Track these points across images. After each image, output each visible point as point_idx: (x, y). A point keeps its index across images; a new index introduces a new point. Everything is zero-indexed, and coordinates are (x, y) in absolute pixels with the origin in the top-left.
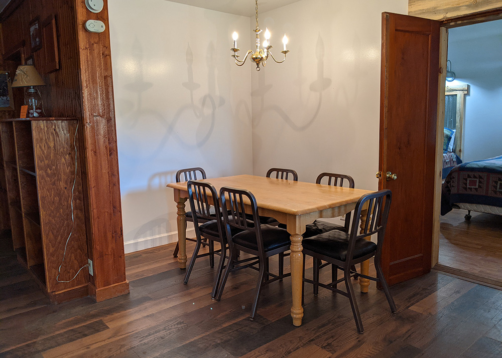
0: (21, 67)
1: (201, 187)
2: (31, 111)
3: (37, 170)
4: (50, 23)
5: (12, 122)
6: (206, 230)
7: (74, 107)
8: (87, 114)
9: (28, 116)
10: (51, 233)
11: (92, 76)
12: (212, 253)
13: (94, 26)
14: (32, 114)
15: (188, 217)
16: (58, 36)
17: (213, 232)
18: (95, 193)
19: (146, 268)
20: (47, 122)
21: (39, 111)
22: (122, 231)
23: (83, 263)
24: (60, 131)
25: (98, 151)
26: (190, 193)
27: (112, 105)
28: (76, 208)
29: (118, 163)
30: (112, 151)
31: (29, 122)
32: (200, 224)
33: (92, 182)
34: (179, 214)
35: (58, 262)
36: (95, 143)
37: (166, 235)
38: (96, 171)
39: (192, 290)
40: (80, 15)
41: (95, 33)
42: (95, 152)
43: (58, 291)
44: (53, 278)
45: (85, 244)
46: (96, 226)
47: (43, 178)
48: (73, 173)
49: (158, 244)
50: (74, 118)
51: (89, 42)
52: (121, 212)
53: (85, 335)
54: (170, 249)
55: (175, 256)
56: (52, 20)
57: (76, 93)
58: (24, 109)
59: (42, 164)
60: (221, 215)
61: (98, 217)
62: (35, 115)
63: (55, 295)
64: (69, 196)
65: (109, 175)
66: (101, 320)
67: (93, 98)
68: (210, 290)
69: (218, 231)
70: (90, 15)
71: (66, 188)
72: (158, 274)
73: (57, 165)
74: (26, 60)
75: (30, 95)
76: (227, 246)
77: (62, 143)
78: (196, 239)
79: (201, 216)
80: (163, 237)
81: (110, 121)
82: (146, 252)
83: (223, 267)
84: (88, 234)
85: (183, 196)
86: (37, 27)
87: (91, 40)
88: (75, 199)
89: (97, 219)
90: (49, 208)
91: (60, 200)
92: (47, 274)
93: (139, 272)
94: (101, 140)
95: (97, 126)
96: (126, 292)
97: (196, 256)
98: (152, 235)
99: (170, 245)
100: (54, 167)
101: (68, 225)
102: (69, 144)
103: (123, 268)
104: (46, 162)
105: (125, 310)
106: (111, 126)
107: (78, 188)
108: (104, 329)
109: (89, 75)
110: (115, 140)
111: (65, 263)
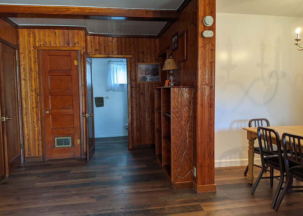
0: (167, 60)
1: (268, 132)
2: (170, 83)
3: (171, 114)
4: (183, 35)
5: (161, 89)
6: (269, 161)
7: (192, 80)
8: (199, 84)
9: (168, 86)
10: (175, 148)
11: (204, 62)
12: (272, 177)
13: (208, 34)
14: (171, 84)
15: (256, 150)
16: (187, 42)
17: (275, 163)
18: (200, 129)
19: (226, 179)
20: (178, 89)
21: (174, 83)
22: (214, 153)
23: (191, 169)
24: (184, 93)
25: (203, 105)
26: (259, 135)
27: (213, 79)
28: (189, 136)
29: (214, 112)
30: (211, 105)
31: (170, 88)
32: (265, 157)
33: (199, 123)
34: (250, 148)
35: (178, 166)
36: (202, 100)
37: (239, 160)
38: (202, 117)
39: (257, 199)
40: (200, 28)
41: (207, 38)
42: (202, 106)
43: (177, 182)
44: (175, 174)
45: (193, 158)
46: (200, 148)
47: (174, 118)
48: (189, 116)
49: (233, 165)
50: (192, 86)
51: (204, 43)
52: (214, 142)
53: (191, 211)
54: (241, 170)
55: (245, 175)
56: (185, 33)
57: (194, 72)
58: (167, 82)
59: (174, 111)
60: (282, 152)
61: (201, 143)
62: (172, 85)
63: (175, 184)
64: (186, 129)
65: (209, 119)
66: (199, 204)
67: (203, 75)
68: (270, 202)
69: (278, 163)
70: (206, 28)
71: (185, 125)
72: (234, 184)
73: (181, 112)
74: (169, 56)
75: (170, 74)
76: (285, 174)
77: (185, 100)
78: (261, 166)
79: (266, 151)
80: (238, 161)
81: (212, 88)
82: (226, 168)
83: (281, 188)
84: (194, 153)
85: (253, 137)
86: (176, 38)
87: (205, 42)
88: (189, 131)
89: (200, 144)
90: (176, 135)
91: (182, 131)
92: (172, 171)
93: (222, 180)
94: (206, 99)
95: (204, 90)
96: (214, 191)
97: (261, 177)
98: (230, 159)
99: (242, 167)
100: (180, 113)
101: (185, 146)
102: (188, 101)
103: (213, 176)
104: (176, 110)
105: (213, 202)
106: (212, 91)
107: (191, 126)
108: (201, 210)
109: (202, 62)
110: (213, 99)
111: (182, 167)
